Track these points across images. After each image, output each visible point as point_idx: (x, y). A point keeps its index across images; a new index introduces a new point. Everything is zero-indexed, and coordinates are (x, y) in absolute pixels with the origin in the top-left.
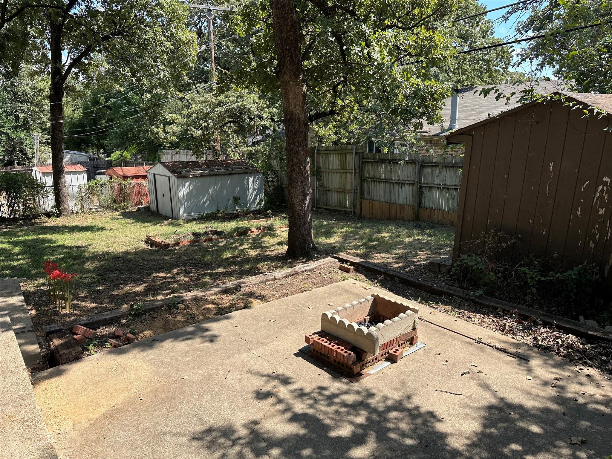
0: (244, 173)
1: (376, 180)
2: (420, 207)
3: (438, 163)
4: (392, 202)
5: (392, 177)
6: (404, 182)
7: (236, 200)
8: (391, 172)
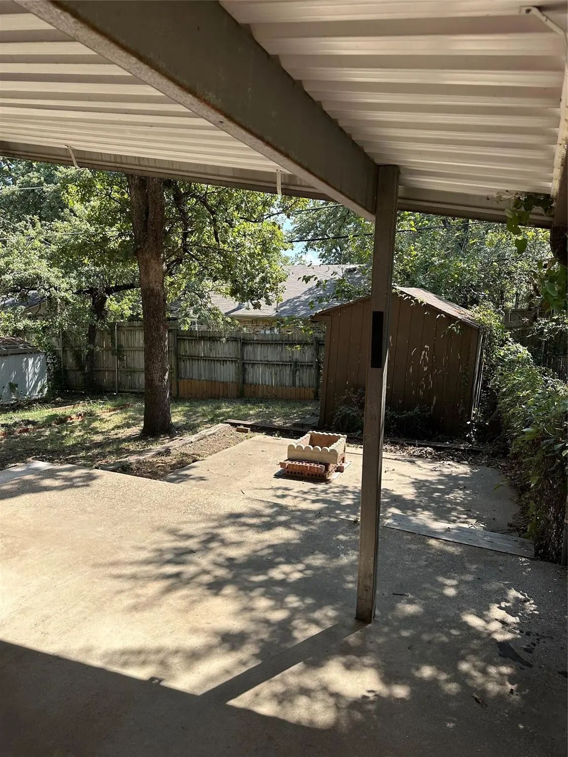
0: (23, 353)
1: (194, 358)
2: (244, 383)
3: (259, 341)
4: (214, 380)
5: (213, 354)
6: (226, 359)
7: (12, 387)
8: (211, 350)
